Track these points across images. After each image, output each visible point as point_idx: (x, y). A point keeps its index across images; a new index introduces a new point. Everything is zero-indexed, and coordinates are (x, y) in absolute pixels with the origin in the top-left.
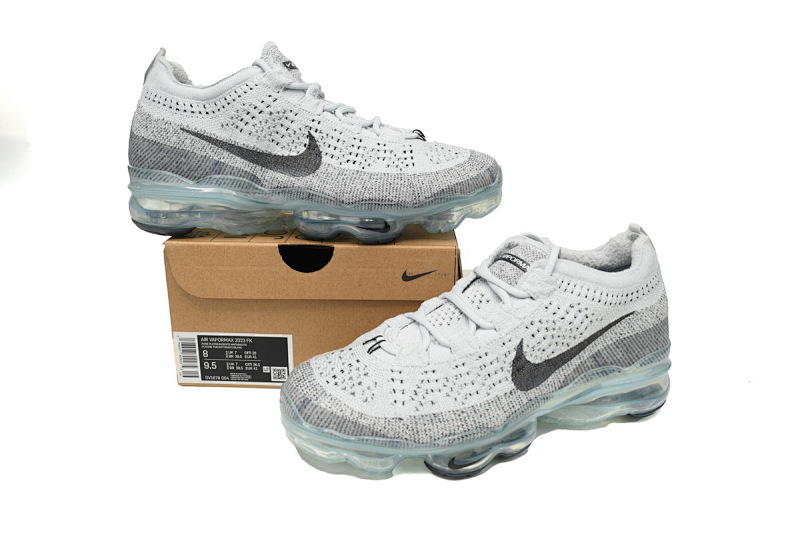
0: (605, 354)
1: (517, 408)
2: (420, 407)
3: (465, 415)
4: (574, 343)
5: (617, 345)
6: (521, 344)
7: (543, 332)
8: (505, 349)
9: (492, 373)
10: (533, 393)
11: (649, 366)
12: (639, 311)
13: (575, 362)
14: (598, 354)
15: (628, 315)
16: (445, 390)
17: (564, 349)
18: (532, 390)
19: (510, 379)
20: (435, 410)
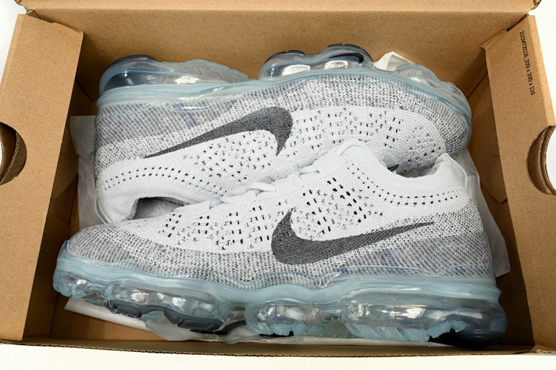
0: (183, 123)
1: (291, 94)
2: (383, 114)
3: (347, 100)
4: (221, 140)
5: (168, 130)
6: (279, 149)
7: (254, 157)
8: (295, 148)
9: (311, 130)
10: (269, 103)
11: (132, 102)
12: (138, 158)
13: (218, 123)
14: (190, 125)
15: (151, 156)
16: (356, 123)
17: (231, 137)
18: (269, 106)
19: (294, 122)
20: (371, 109)
